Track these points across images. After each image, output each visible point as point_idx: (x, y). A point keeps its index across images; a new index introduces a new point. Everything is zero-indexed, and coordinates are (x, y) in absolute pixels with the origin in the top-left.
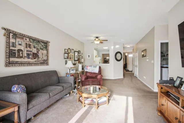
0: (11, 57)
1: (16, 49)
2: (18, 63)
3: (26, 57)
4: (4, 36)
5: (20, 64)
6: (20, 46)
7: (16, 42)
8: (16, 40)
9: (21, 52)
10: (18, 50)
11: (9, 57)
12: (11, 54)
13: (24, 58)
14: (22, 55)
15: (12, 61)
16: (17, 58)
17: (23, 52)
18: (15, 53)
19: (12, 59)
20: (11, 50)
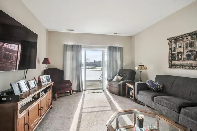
0: (173, 61)
1: (176, 52)
2: (179, 65)
3: (185, 59)
4: (168, 44)
5: (181, 66)
6: (180, 49)
7: (176, 46)
8: (176, 45)
9: (180, 55)
10: (178, 53)
11: (172, 61)
12: (173, 58)
13: (183, 61)
14: (181, 57)
15: (174, 64)
16: (177, 60)
17: (183, 54)
18: (175, 56)
19: (173, 62)
20: (173, 54)
